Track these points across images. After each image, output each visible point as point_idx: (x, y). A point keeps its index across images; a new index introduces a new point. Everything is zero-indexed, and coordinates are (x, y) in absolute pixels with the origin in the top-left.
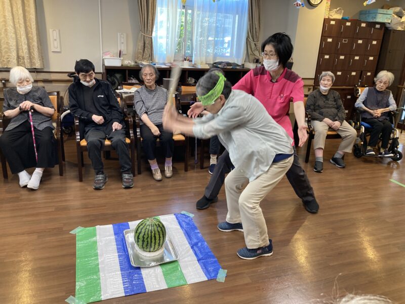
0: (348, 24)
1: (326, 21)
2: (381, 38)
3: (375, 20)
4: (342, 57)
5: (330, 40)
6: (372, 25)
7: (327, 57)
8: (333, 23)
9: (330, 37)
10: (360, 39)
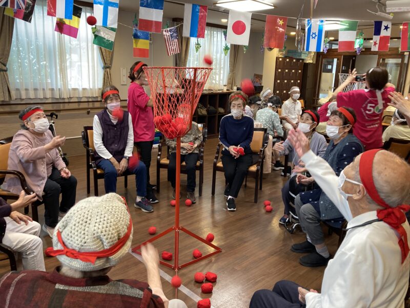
0: (288, 60)
1: (277, 58)
2: (302, 68)
3: (300, 58)
4: (286, 81)
5: (280, 70)
6: (298, 60)
7: (279, 81)
8: (281, 59)
9: (280, 69)
10: (293, 69)
